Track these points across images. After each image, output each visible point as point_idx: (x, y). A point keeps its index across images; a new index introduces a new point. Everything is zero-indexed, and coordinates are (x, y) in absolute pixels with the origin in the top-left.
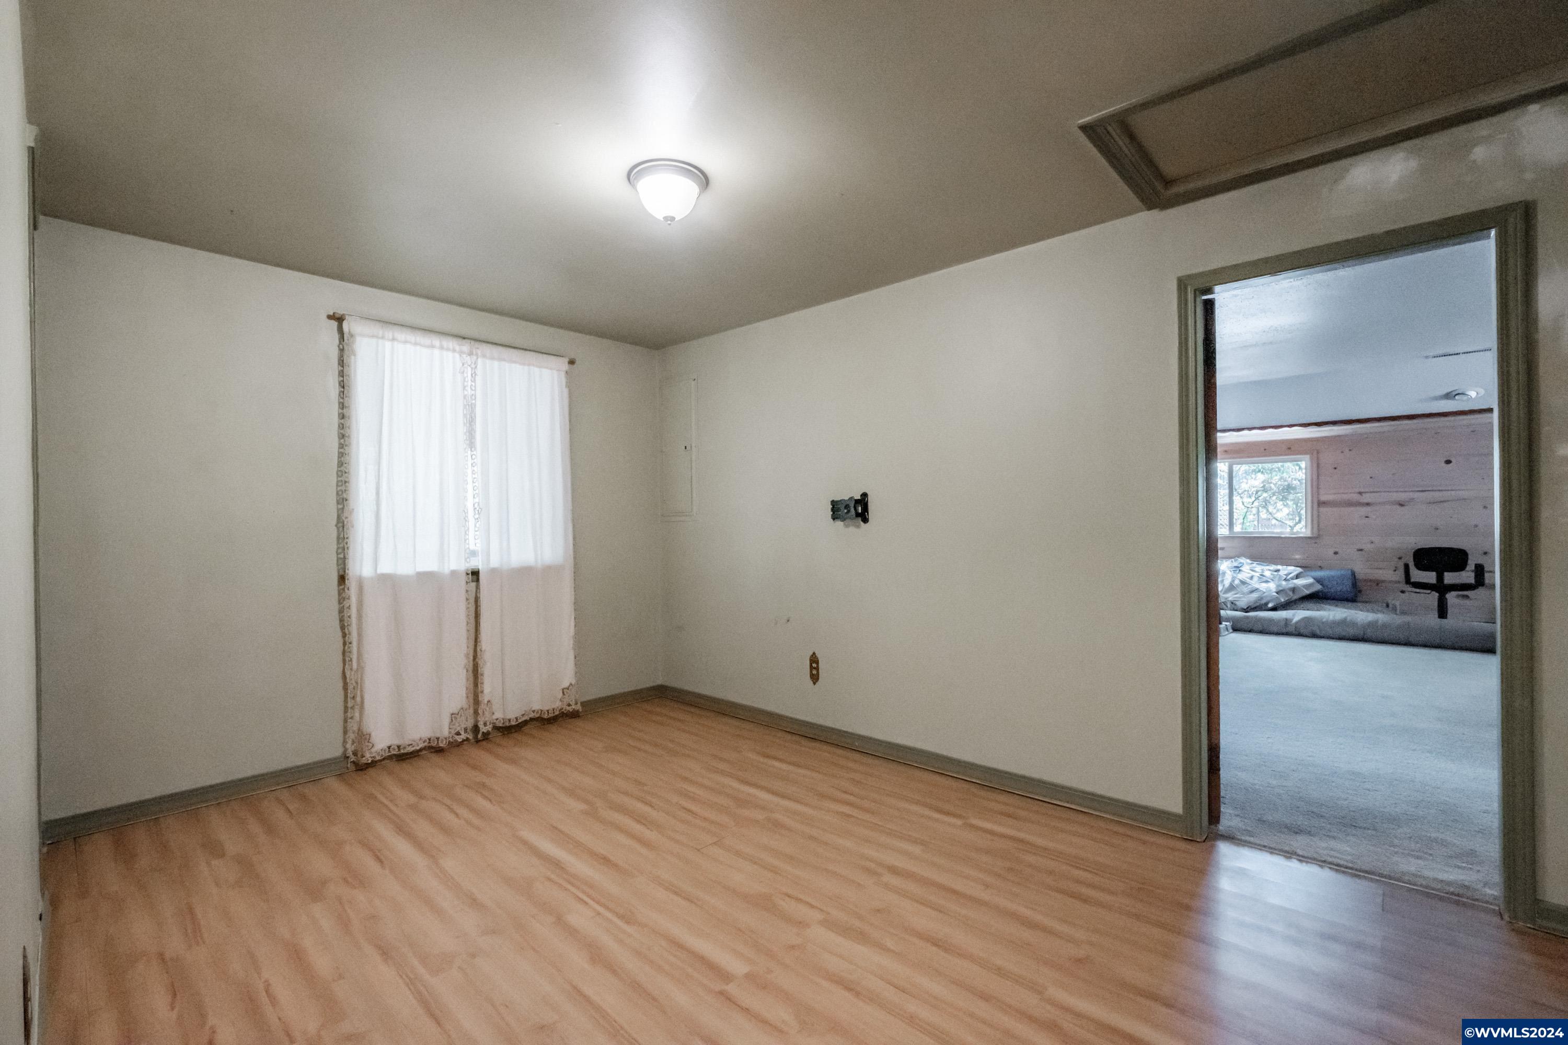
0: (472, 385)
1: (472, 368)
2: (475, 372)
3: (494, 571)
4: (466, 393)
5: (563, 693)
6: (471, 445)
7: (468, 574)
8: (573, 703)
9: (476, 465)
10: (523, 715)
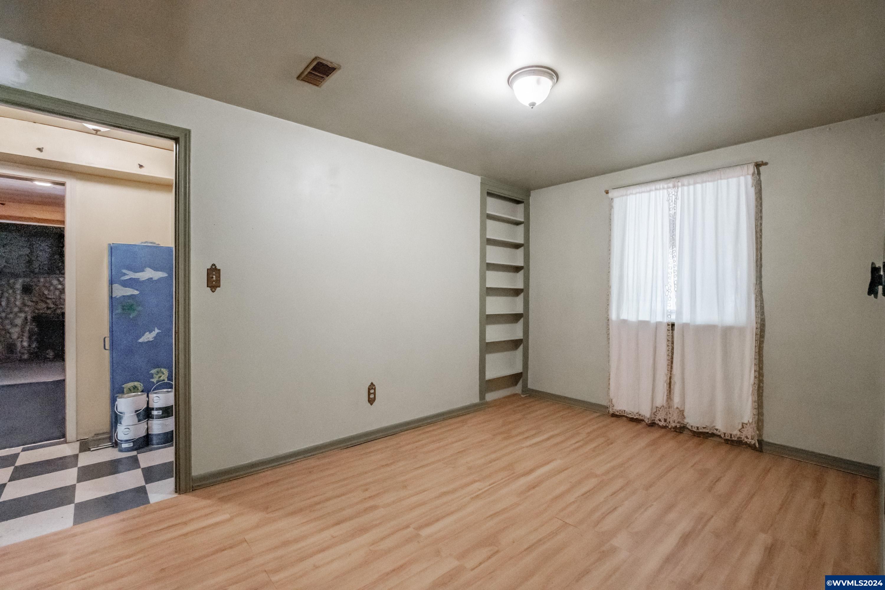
0: (674, 207)
1: (675, 196)
2: (676, 198)
3: (685, 326)
4: (670, 212)
5: (743, 426)
6: (673, 245)
7: (668, 325)
8: (750, 437)
9: (675, 257)
10: (704, 428)
